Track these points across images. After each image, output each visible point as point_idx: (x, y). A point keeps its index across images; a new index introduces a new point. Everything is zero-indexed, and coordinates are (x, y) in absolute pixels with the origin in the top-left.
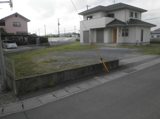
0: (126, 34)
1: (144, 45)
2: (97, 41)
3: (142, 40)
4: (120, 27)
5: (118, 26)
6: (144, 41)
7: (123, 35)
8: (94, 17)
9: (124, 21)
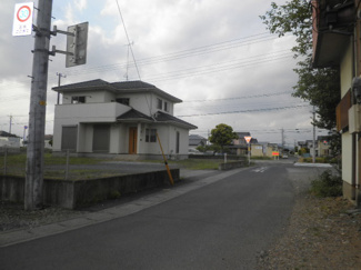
0: (152, 138)
1: (182, 158)
2: (94, 148)
3: (178, 151)
4: (143, 124)
5: (139, 122)
6: (180, 153)
7: (147, 140)
8: (88, 99)
9: (149, 115)
